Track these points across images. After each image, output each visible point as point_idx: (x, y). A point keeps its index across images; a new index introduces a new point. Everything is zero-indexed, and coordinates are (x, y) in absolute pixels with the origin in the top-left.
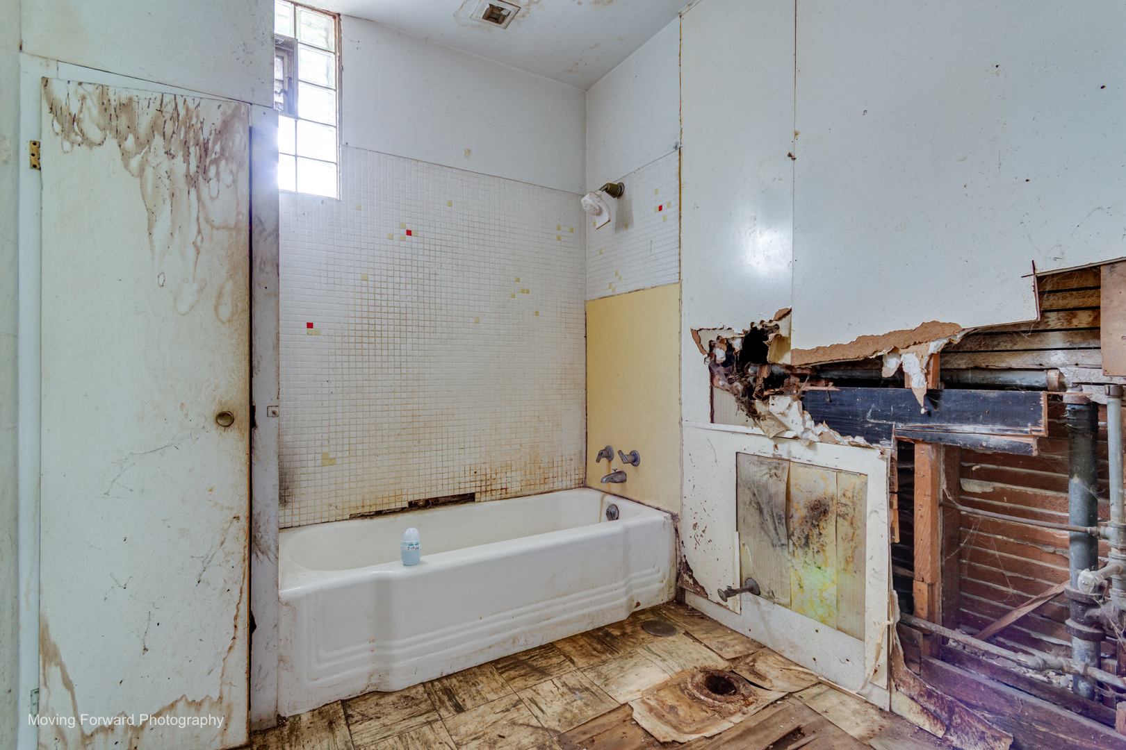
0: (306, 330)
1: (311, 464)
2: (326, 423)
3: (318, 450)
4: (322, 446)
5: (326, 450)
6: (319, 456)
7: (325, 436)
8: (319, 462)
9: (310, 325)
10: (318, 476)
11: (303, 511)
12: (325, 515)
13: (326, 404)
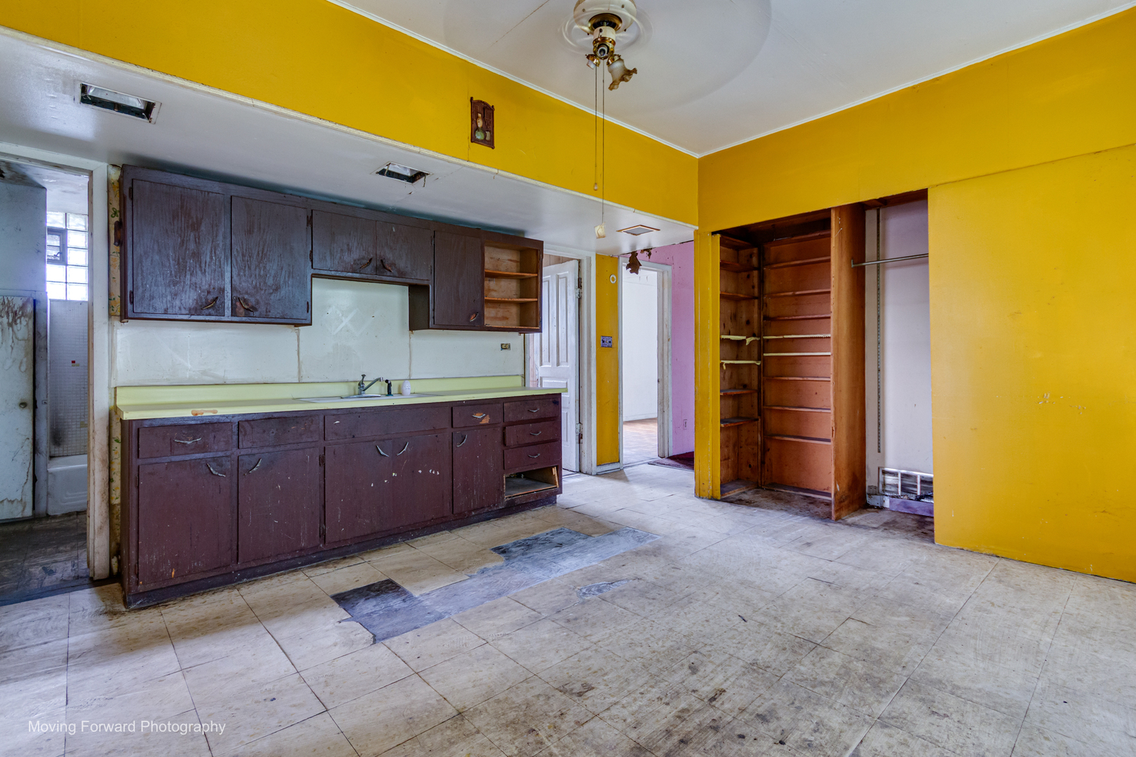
0: (71, 364)
1: (73, 426)
2: (83, 408)
3: (78, 420)
4: (80, 418)
5: (83, 420)
6: (79, 423)
7: (83, 414)
8: (79, 426)
9: (73, 362)
10: (78, 432)
11: (69, 449)
12: (82, 450)
13: (82, 399)
